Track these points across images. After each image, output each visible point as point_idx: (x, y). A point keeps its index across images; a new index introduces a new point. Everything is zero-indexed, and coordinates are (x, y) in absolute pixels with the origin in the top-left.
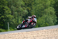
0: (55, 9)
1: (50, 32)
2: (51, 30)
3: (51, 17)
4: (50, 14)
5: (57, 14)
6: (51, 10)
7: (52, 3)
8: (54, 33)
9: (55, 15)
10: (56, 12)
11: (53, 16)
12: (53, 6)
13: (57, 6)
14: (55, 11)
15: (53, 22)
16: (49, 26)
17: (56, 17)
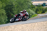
0: (5, 10)
1: (1, 29)
2: (2, 28)
3: (3, 17)
4: (2, 15)
5: (7, 15)
6: (3, 12)
7: (3, 6)
8: (5, 30)
9: (6, 16)
10: (7, 14)
11: (4, 16)
12: (4, 8)
13: (7, 8)
14: (6, 12)
15: (5, 21)
16: (1, 24)
17: (7, 17)
